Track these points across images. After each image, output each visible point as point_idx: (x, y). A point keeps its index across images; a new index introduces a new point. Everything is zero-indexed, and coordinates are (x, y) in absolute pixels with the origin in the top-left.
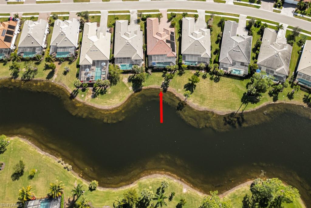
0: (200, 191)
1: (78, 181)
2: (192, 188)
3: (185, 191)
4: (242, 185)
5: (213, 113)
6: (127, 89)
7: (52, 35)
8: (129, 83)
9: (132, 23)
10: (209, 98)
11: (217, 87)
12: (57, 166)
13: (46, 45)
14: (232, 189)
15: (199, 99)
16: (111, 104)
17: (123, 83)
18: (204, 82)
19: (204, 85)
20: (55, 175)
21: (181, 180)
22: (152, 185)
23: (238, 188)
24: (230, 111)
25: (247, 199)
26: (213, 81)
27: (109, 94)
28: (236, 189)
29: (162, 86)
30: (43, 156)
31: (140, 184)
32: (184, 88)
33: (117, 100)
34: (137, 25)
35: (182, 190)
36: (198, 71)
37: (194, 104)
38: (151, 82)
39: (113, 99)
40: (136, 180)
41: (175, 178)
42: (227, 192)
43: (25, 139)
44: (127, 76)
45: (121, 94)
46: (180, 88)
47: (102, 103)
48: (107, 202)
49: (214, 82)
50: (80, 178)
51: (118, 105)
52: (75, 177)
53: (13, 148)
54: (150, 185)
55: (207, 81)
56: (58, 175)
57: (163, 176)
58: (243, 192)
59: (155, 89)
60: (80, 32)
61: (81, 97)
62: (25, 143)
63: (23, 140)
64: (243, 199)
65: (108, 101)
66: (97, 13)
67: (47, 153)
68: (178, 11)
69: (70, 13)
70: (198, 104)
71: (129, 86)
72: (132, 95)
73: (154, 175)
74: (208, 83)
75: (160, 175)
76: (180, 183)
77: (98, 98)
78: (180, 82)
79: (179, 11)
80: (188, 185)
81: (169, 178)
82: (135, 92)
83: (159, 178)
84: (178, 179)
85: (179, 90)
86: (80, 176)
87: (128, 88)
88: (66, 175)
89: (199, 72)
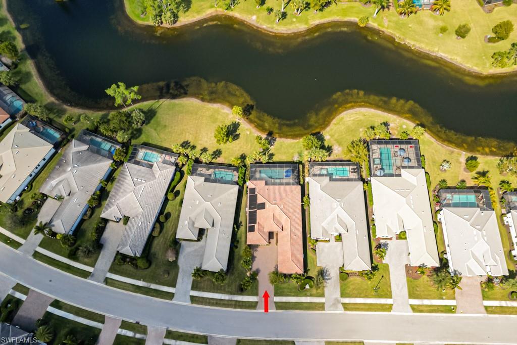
0: (236, 18)
1: (383, 27)
2: (245, 21)
3: (254, 17)
4: (187, 23)
5: (203, 100)
6: (333, 136)
7: (504, 247)
8: (330, 145)
9: (334, 273)
10: (204, 118)
11: (187, 134)
12: (415, 41)
13: (506, 224)
14: (199, 19)
15: (219, 117)
16: (356, 113)
17: (340, 144)
18: (206, 142)
19: (207, 138)
20: (414, 31)
21: (258, 27)
22: (292, 23)
23: (193, 20)
24: (176, 101)
25: (185, 10)
26: (192, 144)
27: (361, 127)
28: (195, 19)
29: (275, 140)
30: (438, 51)
31: (307, 23)
32: (239, 134)
33: (348, 119)
34: (324, 266)
35: (258, 17)
36: (214, 161)
37: (228, 112)
38: (294, 147)
39: (353, 120)
40: (312, 28)
41: (264, 29)
42: (206, 17)
43: (472, 71)
44: (335, 156)
45: (343, 128)
46: (247, 135)
47: (370, 114)
48: (344, 7)
49: (190, 142)
50: (382, 30)
51: (345, 112)
52: (389, 31)
53: (484, 59)
54: (294, 22)
55: (201, 144)
56: (410, 31)
57: (279, 32)
58: (187, 16)
59: (286, 137)
60: (444, 252)
61: (406, 125)
62: (471, 66)
63: (474, 70)
64: (190, 10)
65: (362, 118)
66: (421, 308)
67: (434, 54)
68: (234, 303)
69: (483, 309)
70: (223, 111)
71: (329, 139)
72: (324, 128)
73: (289, 32)
74: (201, 140)
75: (283, 32)
76: (258, 25)
77: (378, 122)
78: (246, 143)
79: (230, 303)
80: (250, 23)
81: (272, 29)
82: (319, 133)
83: (283, 29)
84: (261, 28)
85: (248, 133)
86: (383, 32)
87: (331, 137)
88: (401, 31)
89: (213, 158)
